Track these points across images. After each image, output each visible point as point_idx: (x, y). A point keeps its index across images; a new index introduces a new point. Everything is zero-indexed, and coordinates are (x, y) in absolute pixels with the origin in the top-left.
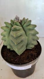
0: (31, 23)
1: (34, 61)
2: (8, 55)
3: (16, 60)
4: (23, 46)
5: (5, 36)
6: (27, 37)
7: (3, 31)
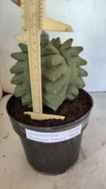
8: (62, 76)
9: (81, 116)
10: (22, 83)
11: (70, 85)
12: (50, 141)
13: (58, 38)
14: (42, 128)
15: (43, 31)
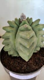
3: (23, 68)
5: (8, 39)
8: (33, 43)
10: (9, 45)
13: (31, 18)
15: (23, 14)
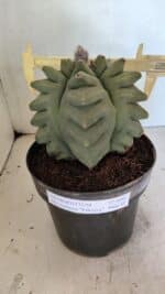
0: (125, 69)
1: (136, 181)
2: (53, 172)
4: (103, 135)
5: (45, 110)
6: (114, 110)
7: (38, 93)
8: (101, 119)
9: (130, 181)
11: (116, 132)
12: (79, 211)
14: (67, 193)
15: (79, 47)
